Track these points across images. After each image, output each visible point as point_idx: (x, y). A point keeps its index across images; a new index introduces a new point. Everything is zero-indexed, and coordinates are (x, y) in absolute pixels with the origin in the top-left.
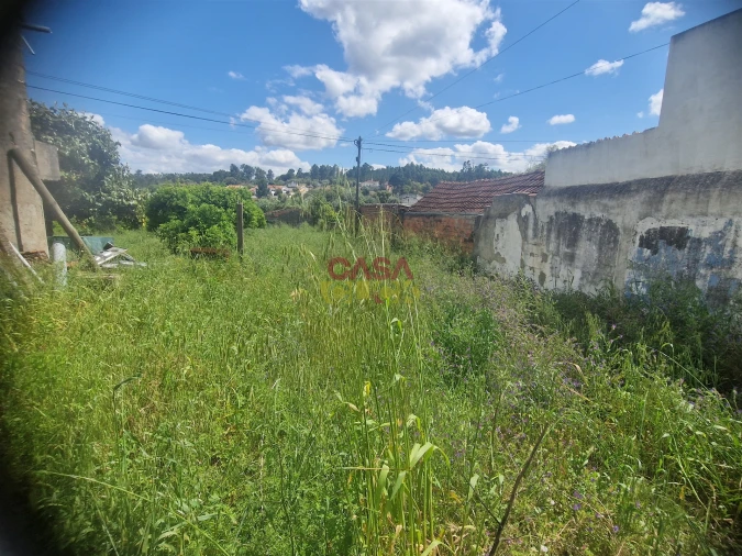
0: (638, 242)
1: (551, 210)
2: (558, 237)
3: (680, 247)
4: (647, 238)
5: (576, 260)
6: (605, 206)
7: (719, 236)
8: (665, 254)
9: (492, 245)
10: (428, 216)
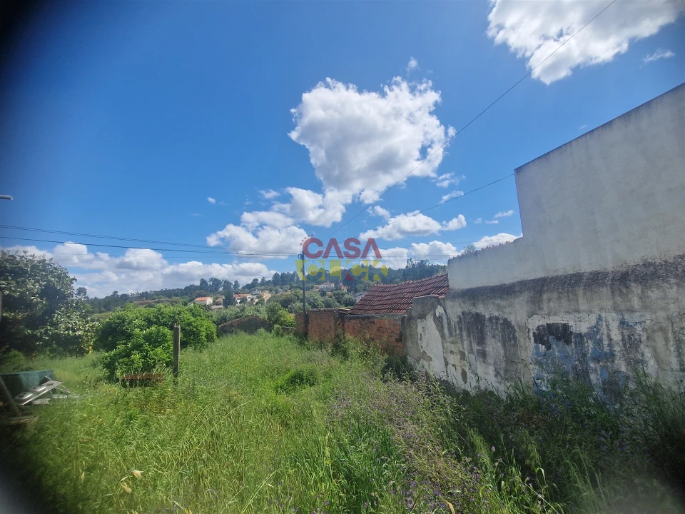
0: (532, 339)
1: (459, 311)
2: (469, 336)
3: (568, 342)
4: (539, 334)
5: (488, 357)
6: (499, 306)
7: (595, 330)
8: (557, 350)
9: (417, 344)
10: (364, 319)
